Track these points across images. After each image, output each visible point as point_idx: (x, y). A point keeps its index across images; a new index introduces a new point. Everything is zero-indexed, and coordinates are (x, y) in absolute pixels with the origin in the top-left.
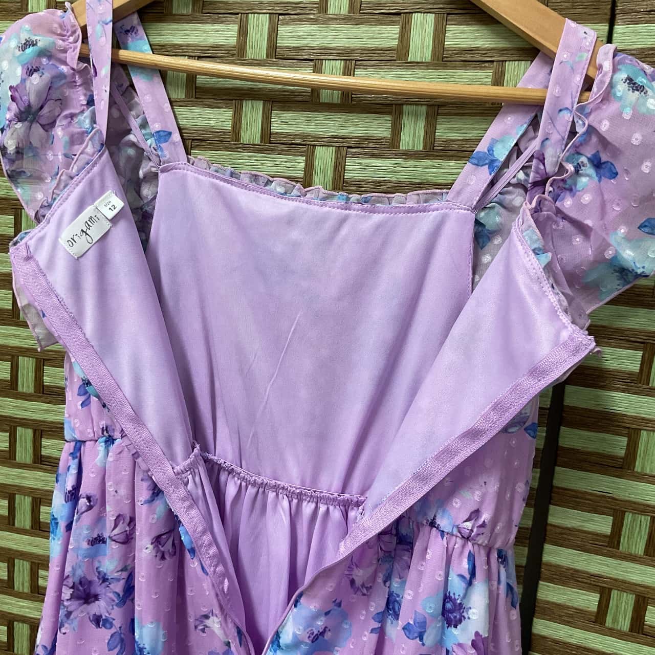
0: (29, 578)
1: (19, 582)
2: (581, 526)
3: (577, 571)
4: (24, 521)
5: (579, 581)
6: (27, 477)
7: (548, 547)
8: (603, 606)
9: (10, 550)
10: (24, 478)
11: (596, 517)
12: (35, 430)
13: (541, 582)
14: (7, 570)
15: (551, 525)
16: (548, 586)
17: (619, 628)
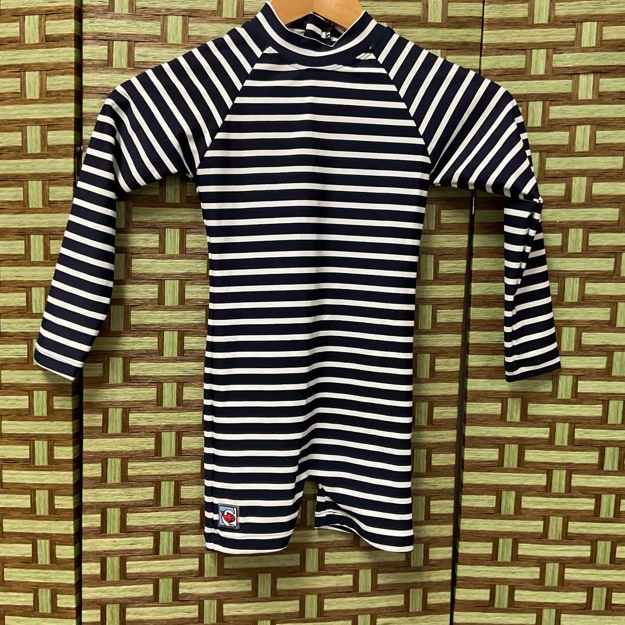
0: (120, 471)
1: (111, 475)
2: (487, 364)
3: (488, 391)
4: (116, 428)
5: (489, 398)
6: (118, 394)
7: (469, 381)
8: (504, 410)
9: (103, 452)
10: (115, 395)
11: (495, 357)
12: (125, 357)
13: (468, 403)
14: (101, 469)
15: (471, 367)
16: (472, 405)
17: (514, 421)
